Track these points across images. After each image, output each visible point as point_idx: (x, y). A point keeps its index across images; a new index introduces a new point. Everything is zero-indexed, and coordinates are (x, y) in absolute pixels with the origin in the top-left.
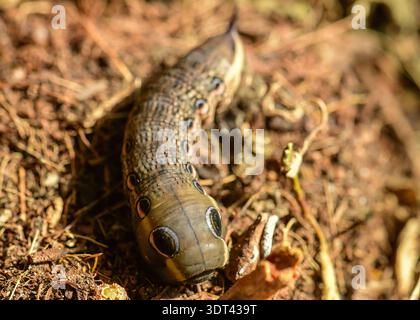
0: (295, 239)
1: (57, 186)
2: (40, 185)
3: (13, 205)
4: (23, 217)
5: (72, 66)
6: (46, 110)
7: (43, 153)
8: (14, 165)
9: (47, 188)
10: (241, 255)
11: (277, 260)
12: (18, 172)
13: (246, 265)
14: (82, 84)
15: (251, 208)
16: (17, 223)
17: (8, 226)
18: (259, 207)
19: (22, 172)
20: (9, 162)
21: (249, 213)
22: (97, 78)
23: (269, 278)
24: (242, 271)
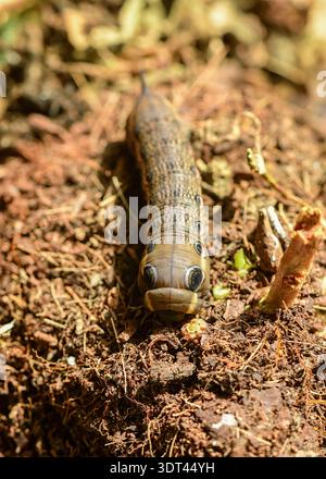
0: (291, 217)
1: (101, 283)
2: (88, 289)
3: (79, 314)
4: (93, 318)
5: (53, 197)
6: (55, 238)
7: (76, 266)
8: (59, 287)
9: (95, 288)
10: (266, 247)
11: (303, 225)
12: (66, 291)
13: (274, 252)
14: (69, 205)
15: (249, 213)
16: (91, 324)
17: (87, 330)
18: (253, 209)
19: (69, 289)
20: (56, 288)
21: (249, 217)
22: (74, 195)
23: (306, 242)
24: (274, 258)
